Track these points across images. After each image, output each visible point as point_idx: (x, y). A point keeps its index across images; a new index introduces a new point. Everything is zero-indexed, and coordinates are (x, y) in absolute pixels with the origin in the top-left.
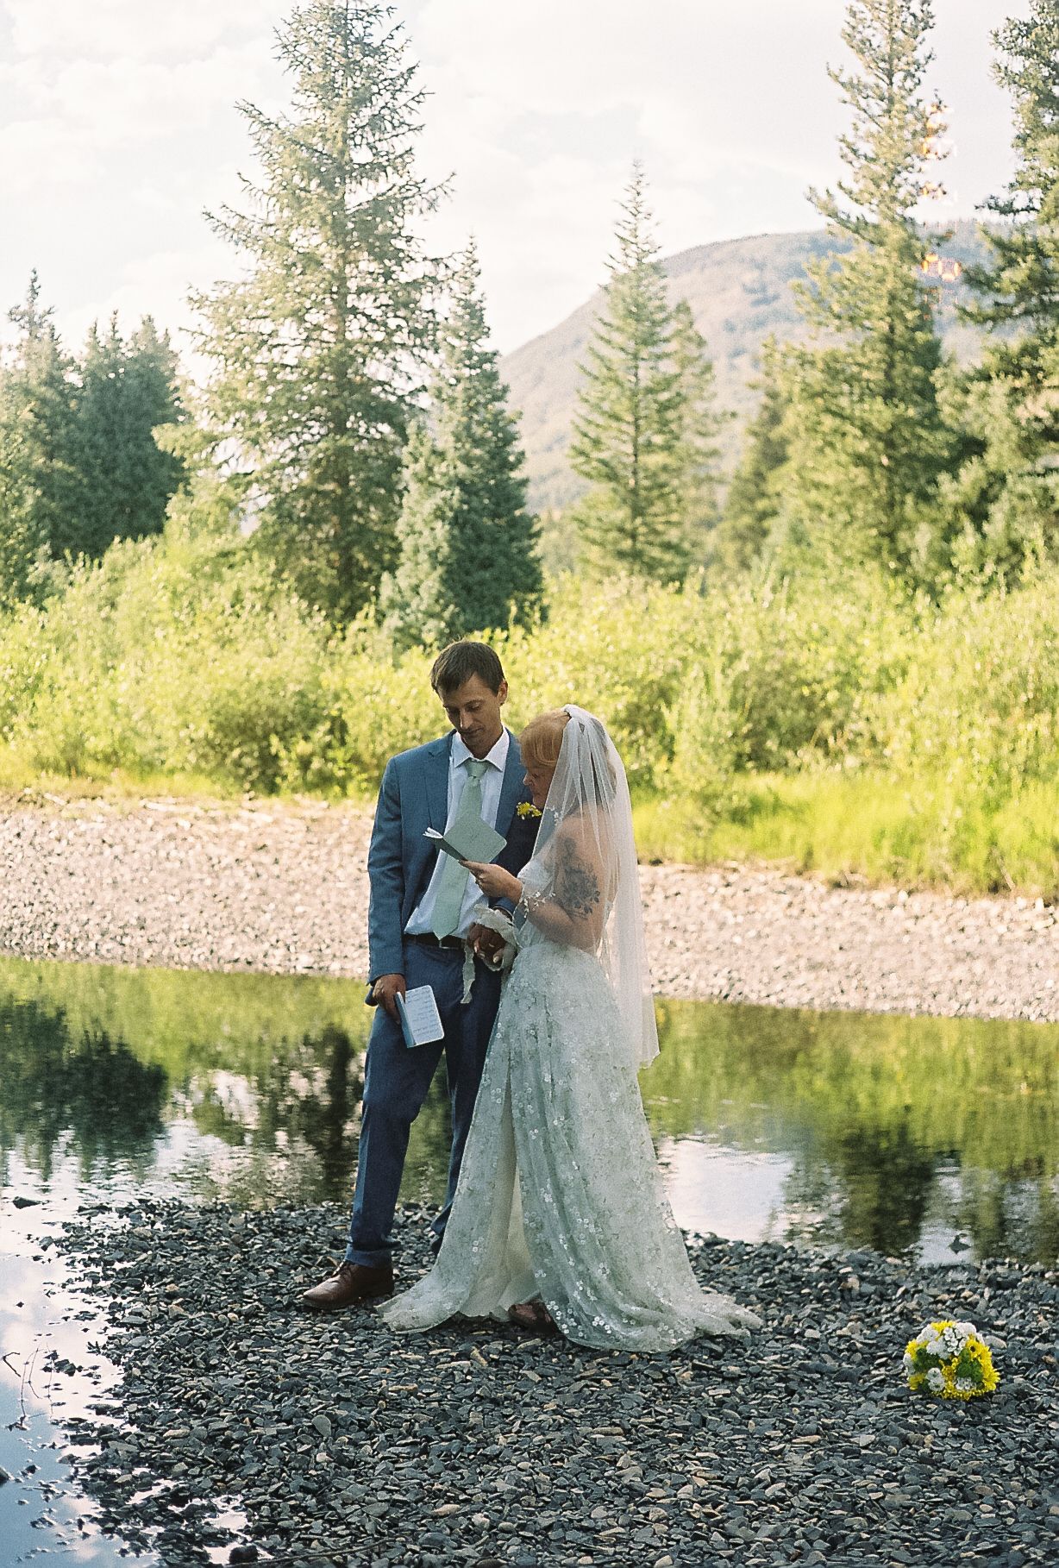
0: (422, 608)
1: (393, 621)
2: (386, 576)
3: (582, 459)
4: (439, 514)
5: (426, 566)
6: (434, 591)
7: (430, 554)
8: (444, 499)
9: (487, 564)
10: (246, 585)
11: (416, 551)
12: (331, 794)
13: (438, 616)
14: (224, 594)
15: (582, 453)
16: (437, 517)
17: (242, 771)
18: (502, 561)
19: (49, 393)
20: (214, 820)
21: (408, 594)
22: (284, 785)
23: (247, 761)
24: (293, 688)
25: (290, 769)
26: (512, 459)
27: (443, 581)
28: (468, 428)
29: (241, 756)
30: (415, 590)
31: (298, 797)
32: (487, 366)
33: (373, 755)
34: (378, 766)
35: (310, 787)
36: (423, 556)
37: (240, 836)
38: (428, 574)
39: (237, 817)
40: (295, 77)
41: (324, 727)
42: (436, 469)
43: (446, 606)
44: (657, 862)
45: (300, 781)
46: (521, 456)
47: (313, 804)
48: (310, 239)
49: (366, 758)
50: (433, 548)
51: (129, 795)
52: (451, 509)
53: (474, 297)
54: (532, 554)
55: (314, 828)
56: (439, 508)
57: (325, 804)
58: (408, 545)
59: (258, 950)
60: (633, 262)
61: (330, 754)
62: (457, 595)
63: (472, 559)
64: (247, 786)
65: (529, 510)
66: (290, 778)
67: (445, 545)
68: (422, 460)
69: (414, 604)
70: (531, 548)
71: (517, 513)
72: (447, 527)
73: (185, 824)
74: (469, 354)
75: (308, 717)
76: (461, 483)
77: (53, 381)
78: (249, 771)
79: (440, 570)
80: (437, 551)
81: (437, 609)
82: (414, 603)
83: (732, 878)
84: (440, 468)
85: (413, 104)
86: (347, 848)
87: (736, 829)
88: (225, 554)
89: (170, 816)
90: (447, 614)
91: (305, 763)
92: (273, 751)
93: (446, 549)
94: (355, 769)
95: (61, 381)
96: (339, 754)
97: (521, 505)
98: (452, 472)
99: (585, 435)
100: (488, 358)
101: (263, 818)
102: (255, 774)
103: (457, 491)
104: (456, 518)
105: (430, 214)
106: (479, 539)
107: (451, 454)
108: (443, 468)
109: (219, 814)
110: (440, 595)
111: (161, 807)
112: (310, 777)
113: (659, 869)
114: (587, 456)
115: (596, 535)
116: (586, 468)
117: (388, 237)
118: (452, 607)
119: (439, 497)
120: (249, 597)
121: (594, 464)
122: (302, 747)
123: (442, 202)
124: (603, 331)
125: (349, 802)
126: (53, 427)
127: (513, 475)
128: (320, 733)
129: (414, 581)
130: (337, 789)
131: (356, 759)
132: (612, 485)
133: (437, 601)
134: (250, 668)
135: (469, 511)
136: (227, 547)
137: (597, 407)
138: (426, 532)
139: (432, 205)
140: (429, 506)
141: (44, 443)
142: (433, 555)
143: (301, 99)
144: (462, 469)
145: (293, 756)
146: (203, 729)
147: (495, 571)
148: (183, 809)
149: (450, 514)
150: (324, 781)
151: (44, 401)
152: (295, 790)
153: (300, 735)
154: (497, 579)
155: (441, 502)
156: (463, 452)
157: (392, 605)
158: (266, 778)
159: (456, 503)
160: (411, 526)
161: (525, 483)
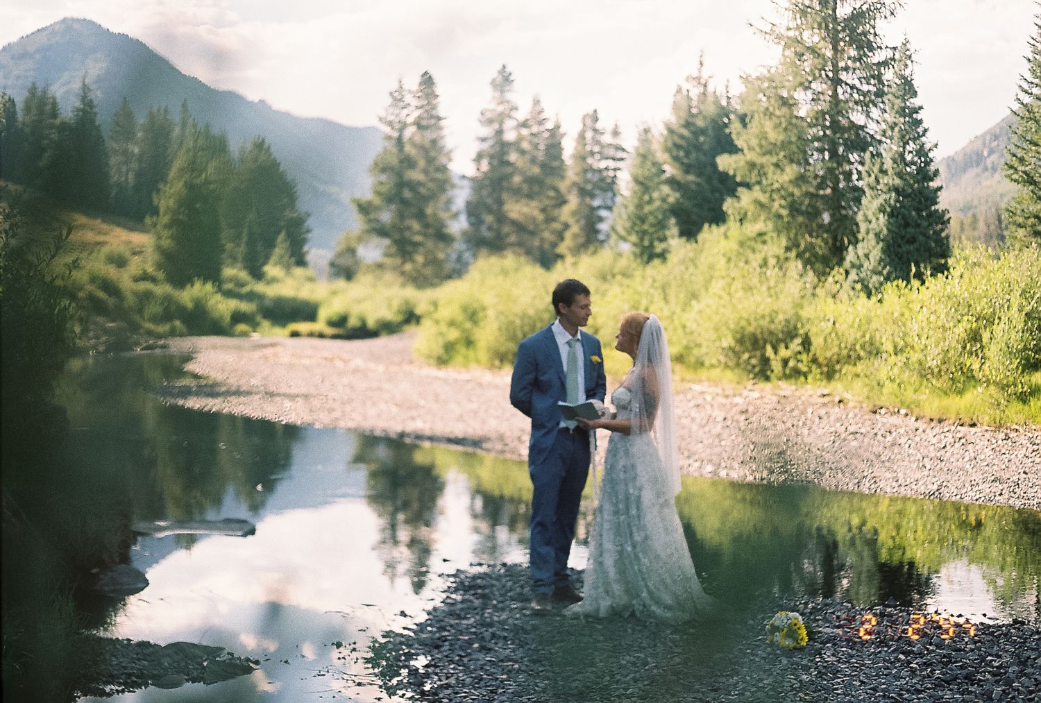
0: (870, 268)
1: (853, 276)
2: (851, 248)
3: (1012, 171)
4: (882, 210)
5: (873, 242)
6: (878, 258)
7: (876, 235)
8: (885, 200)
9: (912, 240)
10: (770, 254)
11: (868, 233)
12: (799, 382)
13: (880, 273)
14: (756, 259)
15: (1011, 167)
16: (880, 211)
17: (749, 367)
18: (921, 238)
19: (685, 132)
20: (727, 397)
21: (863, 258)
22: (772, 376)
23: (754, 361)
24: (781, 317)
25: (776, 365)
26: (931, 174)
27: (883, 251)
28: (902, 155)
29: (750, 358)
30: (867, 256)
31: (780, 383)
32: (915, 116)
33: (826, 358)
34: (827, 365)
35: (786, 377)
36: (871, 236)
37: (736, 405)
38: (874, 248)
39: (741, 395)
41: (798, 340)
42: (881, 181)
43: (884, 268)
44: (973, 425)
45: (781, 374)
46: (937, 172)
47: (786, 388)
48: (812, 37)
49: (821, 360)
50: (878, 231)
51: (683, 380)
52: (890, 206)
53: (907, 72)
54: (943, 235)
55: (783, 401)
56: (882, 205)
57: (794, 387)
58: (863, 227)
59: (686, 463)
61: (799, 357)
62: (892, 260)
63: (902, 238)
64: (751, 376)
65: (940, 207)
66: (776, 371)
67: (885, 229)
68: (873, 176)
69: (865, 266)
70: (943, 230)
71: (933, 208)
72: (886, 217)
73: (709, 398)
74: (903, 109)
75: (790, 334)
76: (896, 190)
77: (687, 125)
78: (754, 367)
79: (881, 244)
80: (880, 232)
81: (880, 268)
82: (866, 264)
83: (1012, 435)
84: (885, 180)
86: (796, 413)
87: (1020, 406)
88: (761, 234)
89: (702, 393)
90: (885, 272)
91: (785, 362)
92: (767, 354)
93: (885, 231)
94: (814, 367)
95: (694, 124)
96: (804, 357)
97: (936, 203)
98: (891, 182)
99: (1014, 155)
100: (917, 110)
101: (756, 394)
102: (757, 369)
103: (893, 194)
104: (892, 211)
105: (890, 18)
106: (907, 225)
107: (890, 172)
109: (730, 392)
110: (881, 260)
111: (697, 388)
112: (788, 371)
113: (973, 430)
114: (1016, 169)
115: (1021, 220)
116: (1015, 176)
117: (865, 34)
118: (888, 268)
119: (880, 200)
120: (772, 262)
121: (1021, 174)
123: (899, 11)
124: (1026, 86)
125: (808, 387)
126: (687, 154)
127: (931, 184)
128: (796, 345)
129: (866, 251)
130: (802, 379)
131: (815, 361)
132: (1031, 188)
133: (879, 264)
134: (758, 305)
135: (900, 208)
136: (764, 229)
137: (1023, 137)
138: (874, 220)
139: (892, 13)
140: (876, 203)
141: (682, 163)
142: (877, 235)
144: (897, 181)
145: (778, 358)
146: (728, 341)
147: (916, 245)
148: (710, 390)
149: (888, 209)
150: (795, 374)
151: (682, 137)
153: (783, 345)
154: (918, 250)
155: (884, 203)
156: (897, 170)
157: (853, 266)
158: (763, 372)
159: (892, 202)
160: (865, 216)
161: (940, 188)
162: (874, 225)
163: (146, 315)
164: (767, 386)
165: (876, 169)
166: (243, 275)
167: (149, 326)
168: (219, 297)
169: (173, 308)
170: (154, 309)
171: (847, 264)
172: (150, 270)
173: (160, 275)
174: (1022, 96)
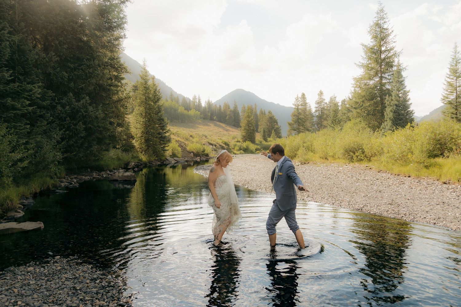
0: (388, 128)
2: (383, 123)
3: (444, 101)
4: (391, 111)
5: (389, 121)
6: (390, 125)
9: (401, 120)
17: (348, 159)
20: (338, 167)
22: (354, 161)
23: (349, 157)
25: (355, 158)
27: (392, 123)
29: (347, 156)
30: (387, 125)
32: (402, 83)
34: (369, 157)
36: (388, 119)
39: (343, 167)
40: (371, 36)
42: (391, 103)
44: (409, 177)
45: (356, 160)
49: (367, 156)
54: (412, 117)
58: (386, 117)
60: (455, 62)
61: (361, 155)
63: (398, 119)
64: (348, 161)
68: (389, 101)
71: (408, 110)
72: (393, 113)
75: (358, 149)
76: (396, 105)
79: (391, 121)
81: (391, 128)
85: (394, 38)
87: (426, 170)
91: (357, 156)
93: (392, 117)
94: (365, 158)
98: (394, 103)
99: (445, 96)
100: (403, 81)
101: (347, 167)
104: (395, 111)
105: (398, 57)
106: (399, 115)
107: (394, 100)
108: (393, 102)
109: (341, 166)
112: (358, 159)
115: (447, 115)
117: (390, 62)
118: (393, 128)
119: (391, 108)
121: (447, 101)
122: (357, 154)
124: (448, 76)
130: (362, 162)
132: (451, 105)
135: (397, 110)
137: (447, 91)
138: (389, 114)
140: (389, 110)
142: (390, 119)
143: (372, 40)
144: (396, 103)
145: (355, 156)
149: (393, 111)
150: (360, 160)
152: (356, 162)
156: (396, 99)
157: (383, 128)
158: (351, 160)
159: (394, 109)
160: (387, 113)
161: (411, 104)
162: (389, 116)
163: (235, 149)
164: (352, 164)
165: (390, 99)
166: (262, 140)
167: (235, 152)
168: (253, 145)
169: (242, 148)
170: (237, 148)
171: (381, 128)
172: (240, 139)
173: (241, 141)
174: (447, 79)
